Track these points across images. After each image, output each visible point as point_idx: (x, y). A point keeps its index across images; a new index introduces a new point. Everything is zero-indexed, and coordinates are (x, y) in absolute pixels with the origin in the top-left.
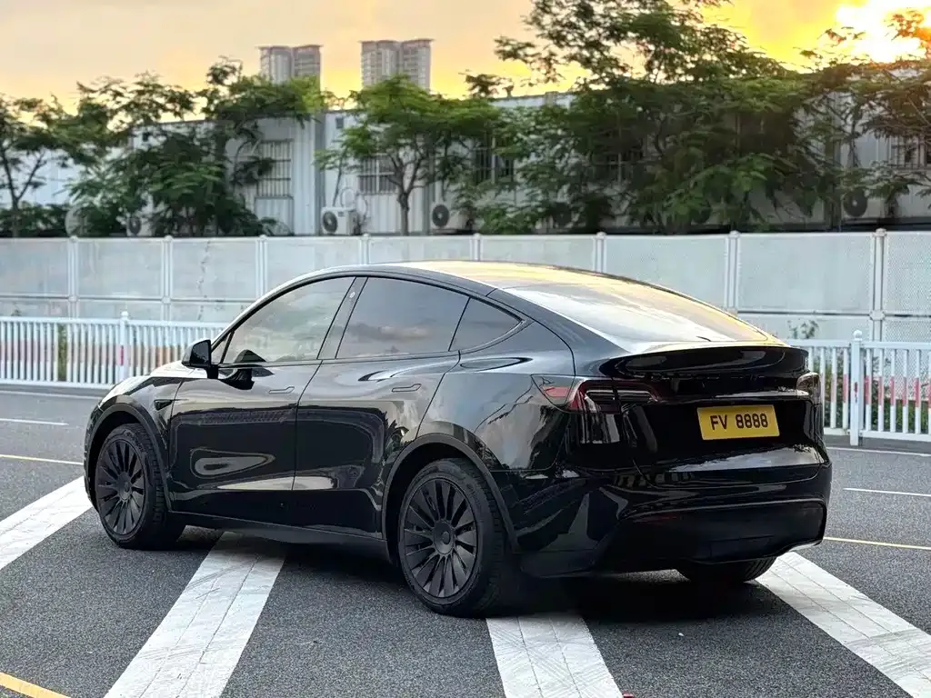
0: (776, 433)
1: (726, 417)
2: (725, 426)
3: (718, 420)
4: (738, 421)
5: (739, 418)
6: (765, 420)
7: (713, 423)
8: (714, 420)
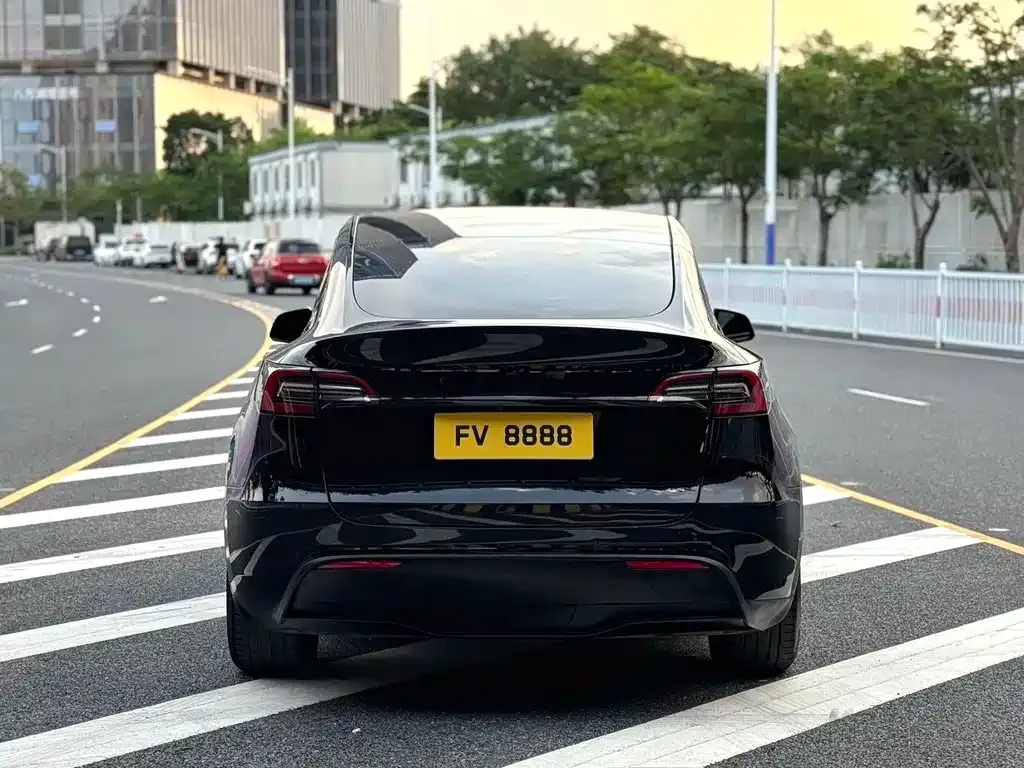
0: (588, 454)
1: (486, 428)
2: (480, 441)
3: (470, 432)
4: (508, 435)
5: (512, 431)
6: (568, 435)
7: (459, 436)
8: (462, 431)
